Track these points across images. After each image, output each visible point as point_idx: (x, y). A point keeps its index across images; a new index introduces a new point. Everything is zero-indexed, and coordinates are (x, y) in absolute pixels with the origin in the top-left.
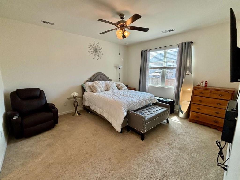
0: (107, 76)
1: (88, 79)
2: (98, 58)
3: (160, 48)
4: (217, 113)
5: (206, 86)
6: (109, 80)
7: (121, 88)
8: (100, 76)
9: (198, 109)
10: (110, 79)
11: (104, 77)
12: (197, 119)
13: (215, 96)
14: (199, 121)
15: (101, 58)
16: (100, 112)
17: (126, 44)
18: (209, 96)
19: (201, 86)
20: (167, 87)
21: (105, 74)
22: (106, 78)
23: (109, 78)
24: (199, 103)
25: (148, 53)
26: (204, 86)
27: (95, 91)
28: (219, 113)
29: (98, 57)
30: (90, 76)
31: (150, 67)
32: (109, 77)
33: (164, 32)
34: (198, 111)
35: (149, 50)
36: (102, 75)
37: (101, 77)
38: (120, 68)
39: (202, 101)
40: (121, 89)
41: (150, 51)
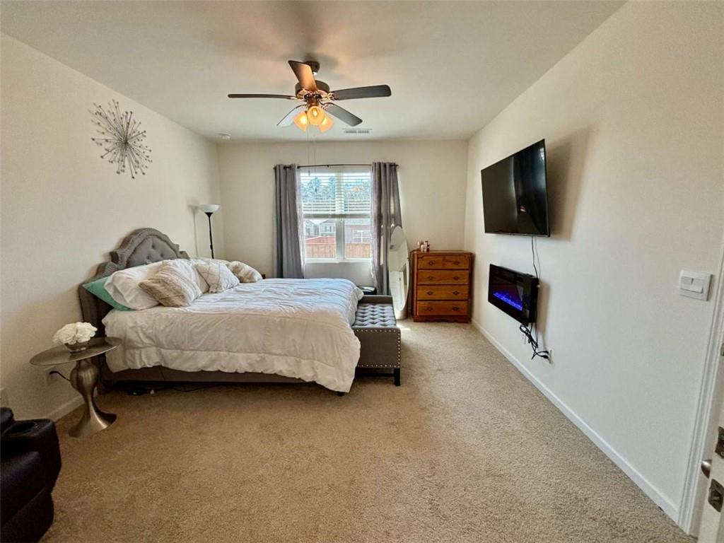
0: (174, 241)
1: (105, 255)
2: (134, 171)
3: (328, 166)
4: (456, 293)
5: (428, 250)
6: (179, 255)
7: (248, 276)
8: (150, 242)
9: (428, 293)
10: (181, 253)
11: (165, 244)
12: (429, 313)
13: (450, 266)
14: (433, 316)
15: (144, 174)
16: (251, 365)
17: (224, 138)
18: (440, 267)
19: (422, 250)
20: (351, 260)
21: (166, 236)
22: (171, 247)
23: (180, 250)
24: (427, 283)
25: (297, 173)
26: (425, 250)
27: (178, 301)
28: (458, 293)
29: (133, 169)
30: (111, 244)
31: (305, 212)
32: (178, 246)
33: (347, 132)
34: (429, 297)
35: (299, 167)
36: (158, 237)
37: (153, 247)
38: (209, 214)
39: (432, 278)
40: (249, 279)
41: (301, 168)
